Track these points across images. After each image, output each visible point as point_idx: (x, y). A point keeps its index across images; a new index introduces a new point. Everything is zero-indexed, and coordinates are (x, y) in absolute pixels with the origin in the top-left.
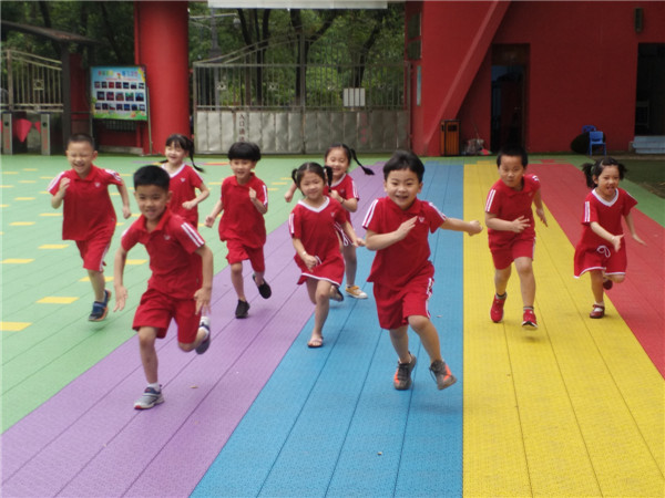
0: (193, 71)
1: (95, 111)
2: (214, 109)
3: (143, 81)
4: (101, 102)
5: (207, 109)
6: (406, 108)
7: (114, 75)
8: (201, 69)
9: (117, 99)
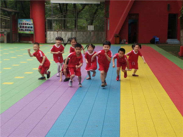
0: (46, 20)
1: (19, 31)
2: (52, 31)
3: (32, 23)
4: (21, 29)
5: (50, 31)
6: (105, 31)
7: (24, 21)
8: (49, 20)
9: (25, 28)
